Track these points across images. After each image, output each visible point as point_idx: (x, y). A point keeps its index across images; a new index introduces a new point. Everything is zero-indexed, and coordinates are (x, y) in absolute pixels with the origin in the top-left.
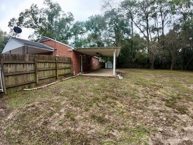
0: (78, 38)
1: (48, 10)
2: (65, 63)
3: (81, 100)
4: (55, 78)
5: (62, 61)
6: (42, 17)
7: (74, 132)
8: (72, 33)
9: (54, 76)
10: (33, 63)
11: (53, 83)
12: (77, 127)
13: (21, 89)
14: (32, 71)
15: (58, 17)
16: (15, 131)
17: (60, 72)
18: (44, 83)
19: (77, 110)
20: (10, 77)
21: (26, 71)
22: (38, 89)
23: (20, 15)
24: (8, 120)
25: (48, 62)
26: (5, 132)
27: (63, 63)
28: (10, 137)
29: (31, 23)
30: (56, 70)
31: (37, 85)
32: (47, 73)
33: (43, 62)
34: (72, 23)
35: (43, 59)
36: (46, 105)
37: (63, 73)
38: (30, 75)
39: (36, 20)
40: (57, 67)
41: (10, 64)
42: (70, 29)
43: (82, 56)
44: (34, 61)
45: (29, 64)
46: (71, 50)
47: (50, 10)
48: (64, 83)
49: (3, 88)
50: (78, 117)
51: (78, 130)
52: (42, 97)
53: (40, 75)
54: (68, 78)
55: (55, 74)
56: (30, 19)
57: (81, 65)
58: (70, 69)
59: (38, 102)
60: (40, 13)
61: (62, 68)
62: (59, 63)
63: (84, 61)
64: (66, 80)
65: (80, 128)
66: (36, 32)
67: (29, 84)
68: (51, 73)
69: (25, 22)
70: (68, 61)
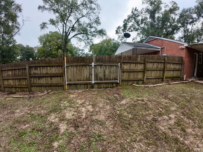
0: (188, 30)
1: (149, 8)
2: (175, 63)
3: (195, 114)
4: (161, 80)
5: (172, 61)
6: (143, 18)
7: (182, 142)
8: (180, 25)
9: (160, 77)
10: (143, 62)
11: (159, 85)
12: (186, 140)
13: (131, 84)
14: (141, 69)
15: (160, 12)
16: (127, 114)
17: (167, 74)
18: (150, 82)
19: (189, 123)
20: (125, 73)
21: (137, 69)
22: (145, 87)
23: (124, 23)
24: (122, 104)
25: (157, 62)
26: (118, 112)
27: (172, 63)
28: (122, 117)
29: (134, 27)
30: (164, 71)
31: (143, 83)
32: (154, 73)
33: (152, 62)
34: (177, 12)
35: (153, 59)
36: (155, 104)
37: (170, 76)
38: (140, 73)
39: (137, 22)
40: (166, 67)
41: (127, 63)
42: (176, 21)
43: (197, 54)
44: (144, 60)
45: (140, 63)
46: (183, 47)
47: (150, 8)
48: (173, 87)
49: (119, 80)
50: (189, 130)
51: (186, 142)
52: (149, 95)
53: (148, 74)
54: (177, 82)
55: (161, 75)
56: (132, 23)
57: (195, 67)
58: (180, 72)
59: (147, 99)
60: (141, 15)
61: (170, 69)
62: (168, 63)
63: (200, 63)
64: (174, 84)
65: (189, 142)
66: (138, 34)
67: (138, 81)
68: (158, 74)
69: (128, 27)
70: (178, 61)
